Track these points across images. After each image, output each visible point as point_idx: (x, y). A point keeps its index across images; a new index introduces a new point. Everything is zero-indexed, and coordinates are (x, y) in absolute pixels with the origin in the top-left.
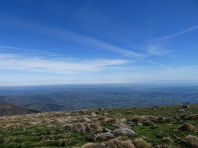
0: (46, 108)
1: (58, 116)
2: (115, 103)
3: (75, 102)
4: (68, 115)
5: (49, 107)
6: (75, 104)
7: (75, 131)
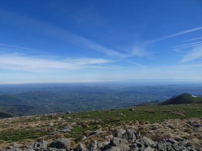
0: (12, 109)
1: (30, 120)
2: (89, 103)
3: (46, 102)
4: (38, 120)
5: (16, 108)
6: (48, 104)
7: (42, 132)
